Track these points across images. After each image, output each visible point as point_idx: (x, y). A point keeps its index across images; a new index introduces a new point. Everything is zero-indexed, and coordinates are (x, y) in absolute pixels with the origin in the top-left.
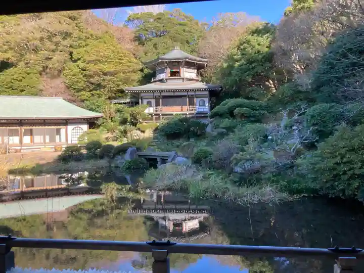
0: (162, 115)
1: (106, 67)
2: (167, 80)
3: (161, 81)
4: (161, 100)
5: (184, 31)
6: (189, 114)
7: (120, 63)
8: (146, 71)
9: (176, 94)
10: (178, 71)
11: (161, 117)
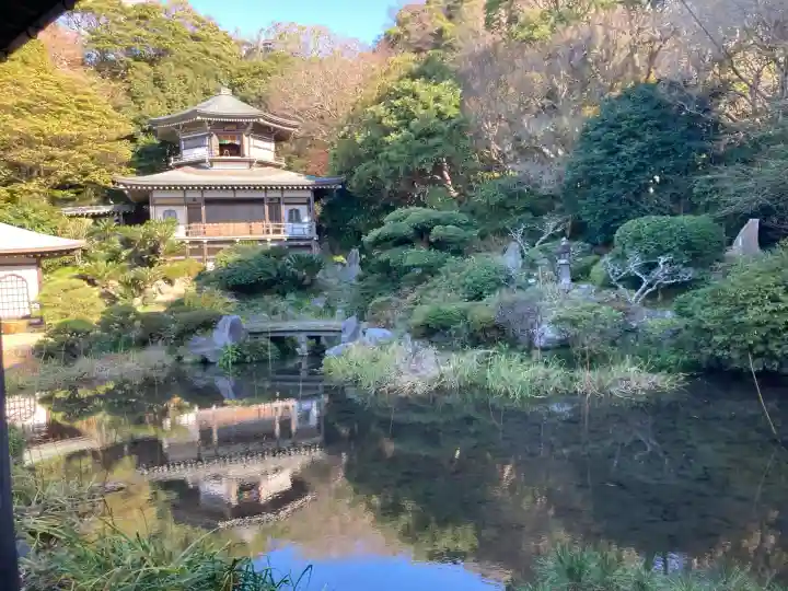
0: (209, 242)
1: (52, 126)
2: (212, 162)
3: (197, 164)
4: (203, 208)
5: (207, 53)
6: (273, 241)
7: (85, 118)
8: (143, 139)
9: (240, 195)
10: (237, 143)
11: (206, 246)
